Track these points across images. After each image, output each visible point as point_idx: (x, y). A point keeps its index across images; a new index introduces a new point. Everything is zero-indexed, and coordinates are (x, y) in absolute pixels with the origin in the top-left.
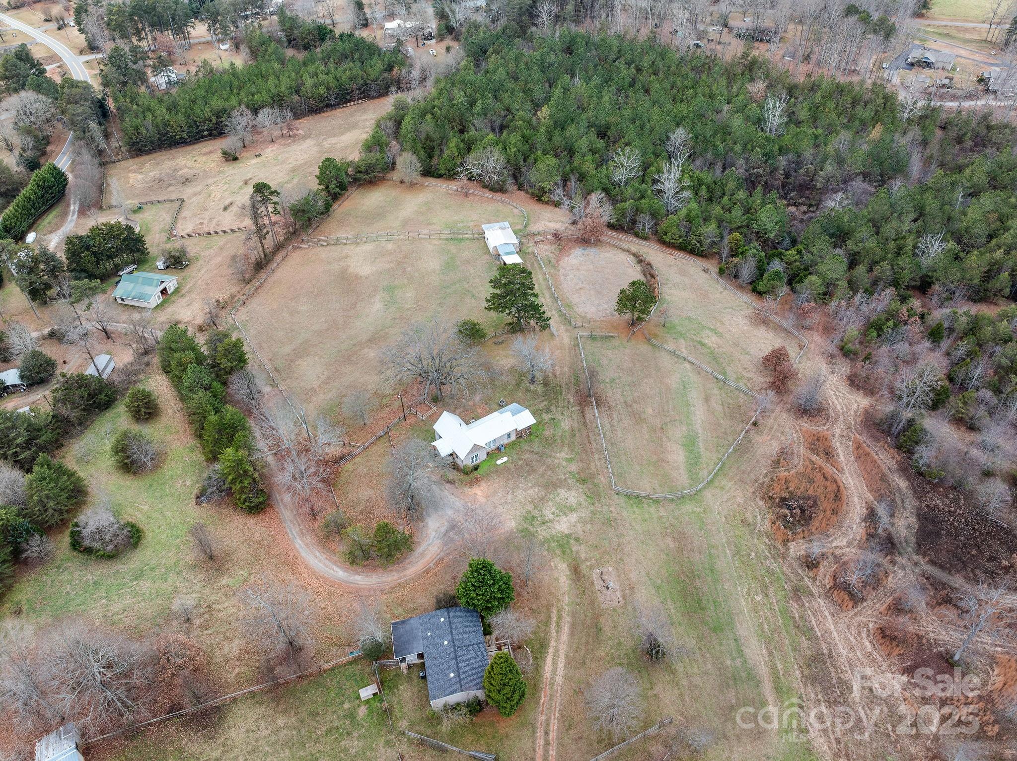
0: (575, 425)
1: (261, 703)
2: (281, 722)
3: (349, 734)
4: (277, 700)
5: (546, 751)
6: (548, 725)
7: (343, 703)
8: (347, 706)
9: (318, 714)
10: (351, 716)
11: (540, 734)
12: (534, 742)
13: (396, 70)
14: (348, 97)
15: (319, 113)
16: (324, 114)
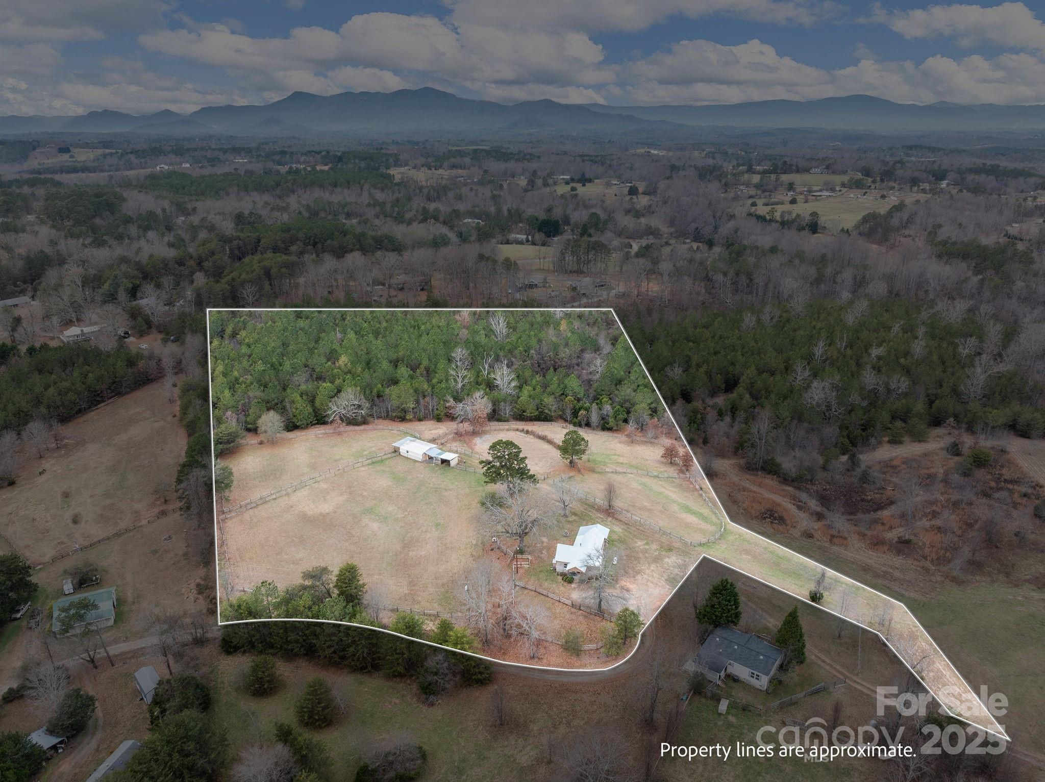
0: (622, 527)
3: (742, 734)
5: (835, 669)
6: (820, 658)
7: (716, 724)
8: (720, 723)
9: (712, 738)
10: (730, 725)
11: (822, 664)
12: (824, 669)
13: (141, 364)
14: (98, 399)
15: (70, 421)
16: (76, 421)
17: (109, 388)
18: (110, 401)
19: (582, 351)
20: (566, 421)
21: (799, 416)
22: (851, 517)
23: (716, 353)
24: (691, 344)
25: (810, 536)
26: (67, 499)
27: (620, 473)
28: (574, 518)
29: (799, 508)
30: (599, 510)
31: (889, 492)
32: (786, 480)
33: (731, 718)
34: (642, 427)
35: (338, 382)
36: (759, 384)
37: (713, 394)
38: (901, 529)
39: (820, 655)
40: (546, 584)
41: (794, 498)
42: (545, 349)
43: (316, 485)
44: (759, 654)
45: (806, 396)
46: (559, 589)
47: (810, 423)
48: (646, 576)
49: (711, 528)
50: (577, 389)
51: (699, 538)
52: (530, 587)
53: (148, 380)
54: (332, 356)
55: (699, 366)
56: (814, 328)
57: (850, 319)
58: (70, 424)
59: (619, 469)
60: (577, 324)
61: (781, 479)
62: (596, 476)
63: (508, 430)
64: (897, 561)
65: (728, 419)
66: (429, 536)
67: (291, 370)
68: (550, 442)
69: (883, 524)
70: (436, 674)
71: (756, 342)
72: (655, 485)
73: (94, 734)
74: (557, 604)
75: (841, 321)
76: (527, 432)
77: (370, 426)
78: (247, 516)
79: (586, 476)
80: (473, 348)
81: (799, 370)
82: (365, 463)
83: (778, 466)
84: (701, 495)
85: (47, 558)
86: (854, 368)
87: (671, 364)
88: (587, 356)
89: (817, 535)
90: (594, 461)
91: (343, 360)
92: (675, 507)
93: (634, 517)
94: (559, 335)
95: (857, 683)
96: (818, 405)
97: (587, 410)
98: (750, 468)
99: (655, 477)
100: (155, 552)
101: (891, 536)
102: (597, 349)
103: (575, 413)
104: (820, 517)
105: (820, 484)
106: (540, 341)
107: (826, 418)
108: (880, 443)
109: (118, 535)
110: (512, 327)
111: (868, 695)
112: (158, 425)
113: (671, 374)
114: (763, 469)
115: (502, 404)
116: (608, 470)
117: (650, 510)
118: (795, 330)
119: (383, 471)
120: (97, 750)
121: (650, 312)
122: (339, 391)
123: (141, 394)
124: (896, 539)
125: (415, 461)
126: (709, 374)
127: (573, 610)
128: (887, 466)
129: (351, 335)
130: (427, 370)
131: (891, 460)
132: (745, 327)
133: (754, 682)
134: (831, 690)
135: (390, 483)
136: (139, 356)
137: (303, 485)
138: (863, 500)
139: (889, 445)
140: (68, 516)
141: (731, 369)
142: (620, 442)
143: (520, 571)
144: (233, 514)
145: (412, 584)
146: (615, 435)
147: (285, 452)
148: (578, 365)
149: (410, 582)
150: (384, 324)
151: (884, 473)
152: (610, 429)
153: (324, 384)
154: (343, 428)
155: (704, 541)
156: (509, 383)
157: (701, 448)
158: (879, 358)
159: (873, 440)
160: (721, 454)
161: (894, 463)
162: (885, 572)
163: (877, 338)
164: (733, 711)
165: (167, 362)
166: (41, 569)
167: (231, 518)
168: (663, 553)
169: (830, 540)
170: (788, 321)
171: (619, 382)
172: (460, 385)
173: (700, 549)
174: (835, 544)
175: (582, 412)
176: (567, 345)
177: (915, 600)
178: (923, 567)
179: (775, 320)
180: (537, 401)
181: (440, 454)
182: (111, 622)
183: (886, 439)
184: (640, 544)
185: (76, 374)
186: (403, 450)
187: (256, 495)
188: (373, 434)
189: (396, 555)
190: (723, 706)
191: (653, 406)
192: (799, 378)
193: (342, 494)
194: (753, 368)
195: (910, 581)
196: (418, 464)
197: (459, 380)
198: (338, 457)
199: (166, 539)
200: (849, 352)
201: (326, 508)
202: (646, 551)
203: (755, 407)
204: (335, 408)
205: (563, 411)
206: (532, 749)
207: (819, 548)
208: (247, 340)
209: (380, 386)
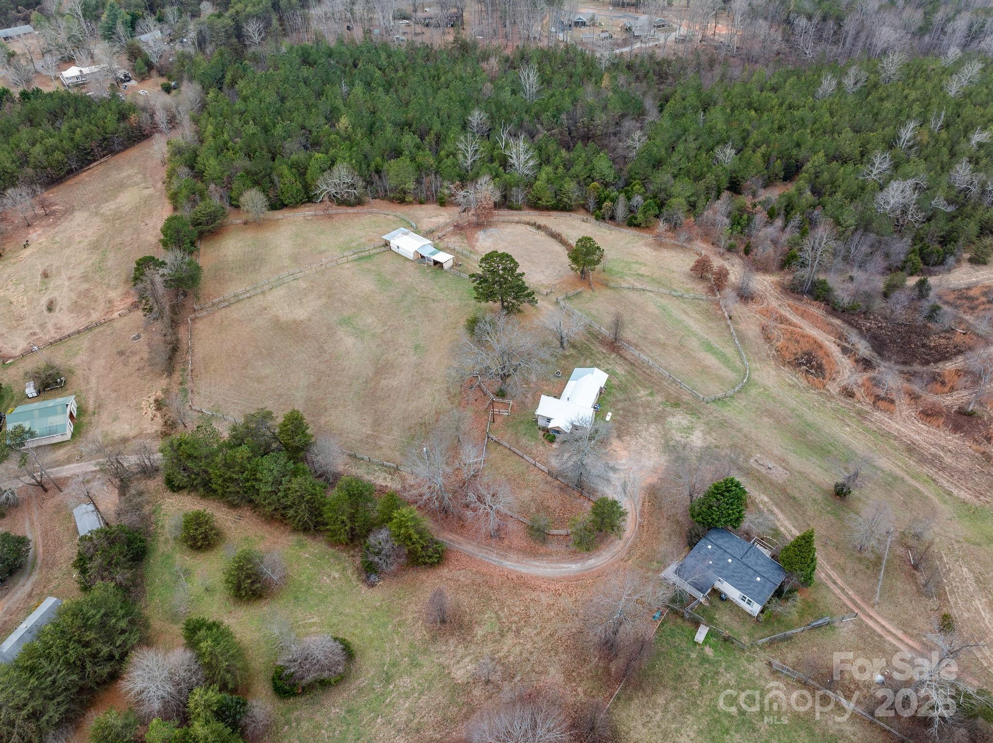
0: (626, 368)
1: (630, 699)
2: (661, 700)
3: (717, 673)
4: (639, 687)
5: (847, 594)
6: (831, 577)
7: (688, 656)
8: (694, 655)
9: (680, 676)
10: (704, 660)
11: (832, 586)
12: (834, 594)
13: (133, 117)
14: (89, 158)
15: (62, 182)
16: (68, 183)
17: (100, 146)
18: (103, 160)
19: (623, 116)
20: (588, 211)
21: (865, 225)
22: (905, 369)
23: (780, 129)
24: (753, 113)
25: (850, 395)
26: (46, 280)
27: (637, 290)
28: (572, 351)
29: (845, 351)
30: (603, 342)
31: (958, 339)
32: (834, 309)
33: (709, 651)
34: (674, 227)
35: (332, 152)
36: (826, 176)
37: (768, 183)
38: (965, 393)
39: (831, 573)
40: (523, 441)
41: (841, 337)
42: (579, 112)
43: (294, 284)
44: (757, 573)
45: (880, 197)
46: (540, 448)
47: (877, 233)
48: (641, 440)
49: (731, 375)
50: (606, 172)
51: (716, 390)
52: (505, 444)
53: (144, 136)
54: (332, 117)
55: (757, 146)
56: (906, 97)
57: (954, 88)
58: (61, 187)
59: (638, 285)
60: (622, 79)
61: (829, 308)
62: (608, 292)
63: (518, 223)
64: (952, 440)
65: (779, 222)
66: (406, 360)
67: (284, 134)
68: (563, 242)
69: (943, 383)
70: (378, 554)
71: (832, 115)
72: (675, 309)
73: (30, 574)
74: (532, 468)
75: (942, 89)
76: (539, 227)
77: (365, 209)
78: (218, 316)
79: (596, 294)
80: (494, 109)
81: (877, 162)
82: (350, 258)
83: (829, 290)
84: (728, 326)
85: (17, 352)
86: (946, 158)
87: (723, 142)
88: (628, 124)
89: (859, 393)
90: (611, 271)
91: (344, 122)
92: (694, 343)
93: (643, 356)
94: (598, 94)
95: (871, 617)
96: (893, 211)
97: (614, 200)
98: (794, 290)
99: (677, 297)
100: (121, 353)
101: (951, 401)
102: (640, 114)
103: (599, 204)
104: (866, 364)
105: (875, 319)
106: (575, 101)
107: (899, 228)
108: (958, 261)
109: (88, 329)
110: (546, 81)
111: (880, 636)
112: (147, 192)
113: (721, 156)
114: (810, 292)
115: (514, 189)
116: (624, 285)
117: (663, 346)
118: (881, 100)
119: (369, 270)
120: (30, 595)
121: (712, 63)
122: (333, 163)
123: (134, 153)
124: (956, 408)
125: (406, 259)
126: (767, 158)
127: (549, 478)
128: (960, 298)
129: (359, 89)
130: (438, 136)
131: (968, 289)
132: (821, 92)
133: (744, 605)
134: (837, 624)
135: (374, 287)
136: (133, 108)
137: (280, 283)
138: (924, 345)
139: (969, 265)
140: (44, 301)
141: (794, 152)
142: (646, 245)
143: (499, 420)
144: (205, 313)
145: (376, 423)
146: (642, 234)
147: (268, 235)
148: (615, 134)
149: (376, 420)
150: (401, 73)
151: (956, 307)
152: (637, 226)
153: (317, 155)
154: (334, 209)
155: (720, 395)
156: (526, 162)
157: (741, 258)
158: (981, 145)
159: (951, 260)
160: (762, 267)
161: (972, 293)
162: (934, 456)
163: (982, 116)
164: (713, 640)
165: (161, 117)
166: (11, 364)
167: (202, 318)
168: (668, 409)
169: (874, 403)
170: (875, 86)
171: (658, 164)
172: (469, 162)
173: (712, 406)
174: (878, 409)
175: (607, 204)
176: (605, 108)
177: (964, 503)
178: (984, 453)
179: (859, 85)
180: (556, 187)
181: (433, 254)
182: (68, 436)
183: (967, 256)
184: (642, 393)
185: (64, 128)
186: (394, 244)
187: (232, 290)
188: (366, 220)
189: (366, 382)
190: (701, 635)
191: (692, 199)
192: (875, 172)
193: (320, 297)
194: (821, 154)
195: (963, 472)
196: (408, 264)
197: (469, 156)
198: (323, 248)
199: (134, 339)
200: (944, 135)
201: (301, 313)
202: (647, 405)
203: (815, 207)
204: (325, 187)
205: (586, 199)
206: (471, 661)
207: (859, 413)
208: (244, 93)
209: (378, 159)
